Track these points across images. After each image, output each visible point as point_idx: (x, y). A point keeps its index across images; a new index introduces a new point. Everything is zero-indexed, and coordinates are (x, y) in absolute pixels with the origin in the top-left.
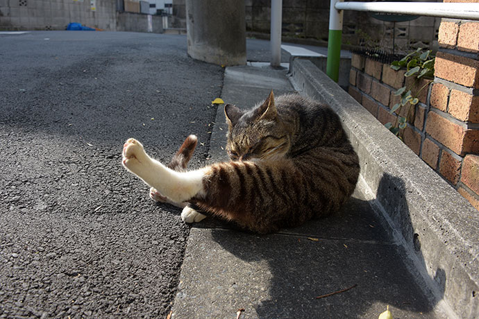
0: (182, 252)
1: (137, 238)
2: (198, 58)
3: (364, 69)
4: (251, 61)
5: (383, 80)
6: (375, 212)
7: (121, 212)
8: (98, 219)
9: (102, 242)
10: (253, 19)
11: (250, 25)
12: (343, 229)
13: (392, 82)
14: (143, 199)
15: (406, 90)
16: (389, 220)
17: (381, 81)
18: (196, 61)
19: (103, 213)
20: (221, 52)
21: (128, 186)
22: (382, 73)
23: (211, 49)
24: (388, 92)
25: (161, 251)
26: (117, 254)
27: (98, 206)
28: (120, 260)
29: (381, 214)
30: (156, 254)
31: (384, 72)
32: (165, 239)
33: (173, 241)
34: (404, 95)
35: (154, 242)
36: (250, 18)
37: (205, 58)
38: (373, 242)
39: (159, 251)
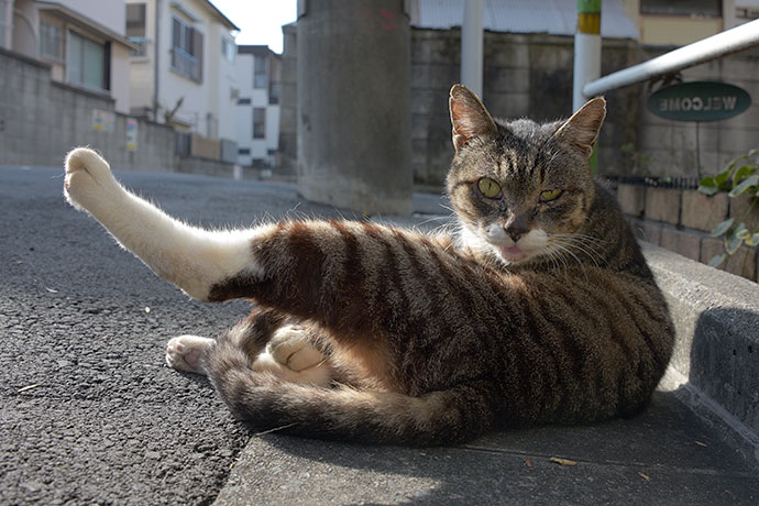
0: (220, 477)
1: (108, 443)
2: (317, 199)
3: (643, 213)
4: (422, 213)
5: (685, 221)
6: (703, 419)
7: (84, 398)
8: (22, 405)
9: (13, 447)
10: (429, 162)
11: (423, 173)
12: (632, 447)
13: (702, 222)
14: (147, 380)
15: (734, 223)
16: (741, 428)
17: (680, 226)
18: (313, 203)
19: (36, 397)
20: (363, 187)
21: (118, 357)
22: (680, 211)
23: (342, 181)
24: (696, 241)
25: (164, 473)
26: (43, 471)
27: (31, 384)
28: (47, 483)
29: (718, 420)
30: (150, 477)
31: (684, 208)
32: (180, 450)
33: (202, 455)
34: (730, 233)
35: (148, 454)
36: (423, 160)
37: (331, 198)
38: (712, 472)
39: (159, 472)
